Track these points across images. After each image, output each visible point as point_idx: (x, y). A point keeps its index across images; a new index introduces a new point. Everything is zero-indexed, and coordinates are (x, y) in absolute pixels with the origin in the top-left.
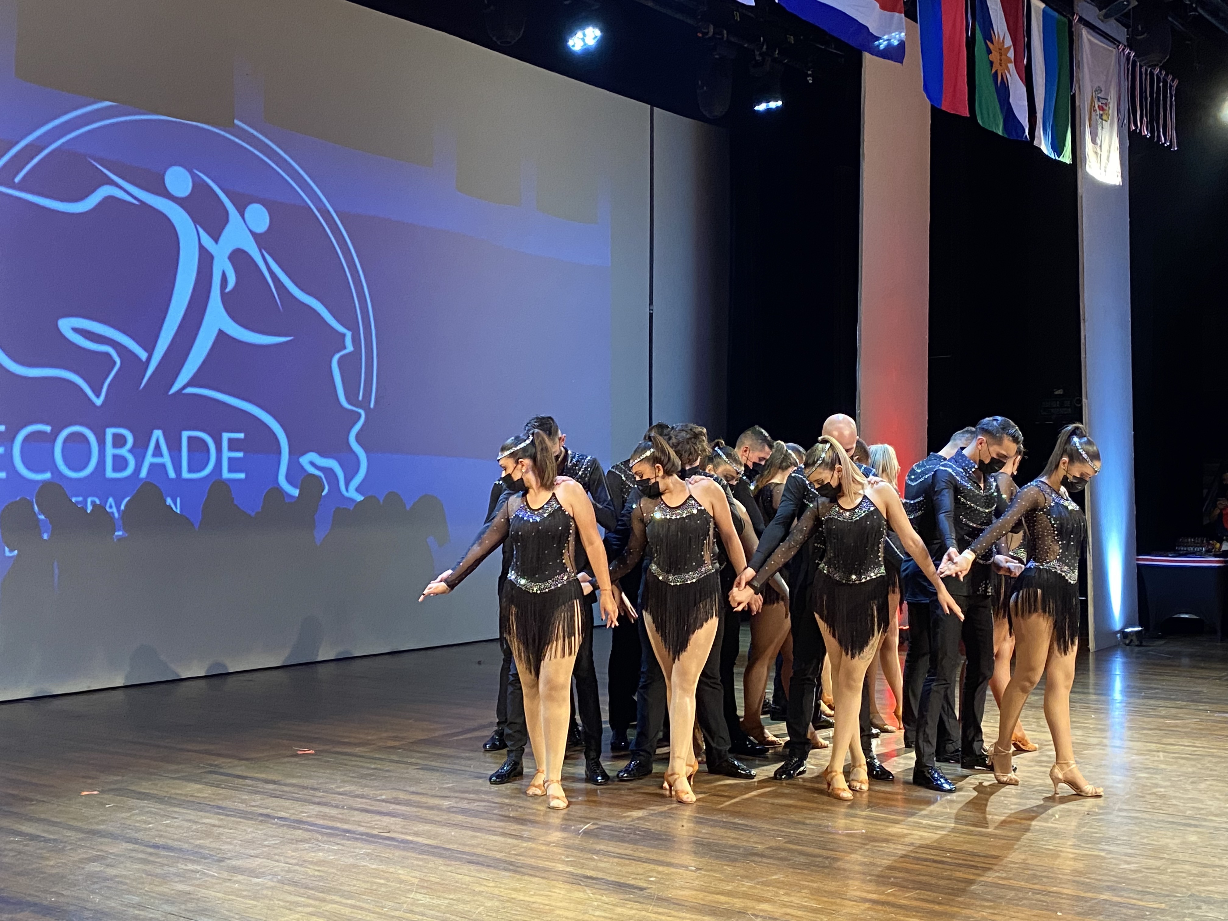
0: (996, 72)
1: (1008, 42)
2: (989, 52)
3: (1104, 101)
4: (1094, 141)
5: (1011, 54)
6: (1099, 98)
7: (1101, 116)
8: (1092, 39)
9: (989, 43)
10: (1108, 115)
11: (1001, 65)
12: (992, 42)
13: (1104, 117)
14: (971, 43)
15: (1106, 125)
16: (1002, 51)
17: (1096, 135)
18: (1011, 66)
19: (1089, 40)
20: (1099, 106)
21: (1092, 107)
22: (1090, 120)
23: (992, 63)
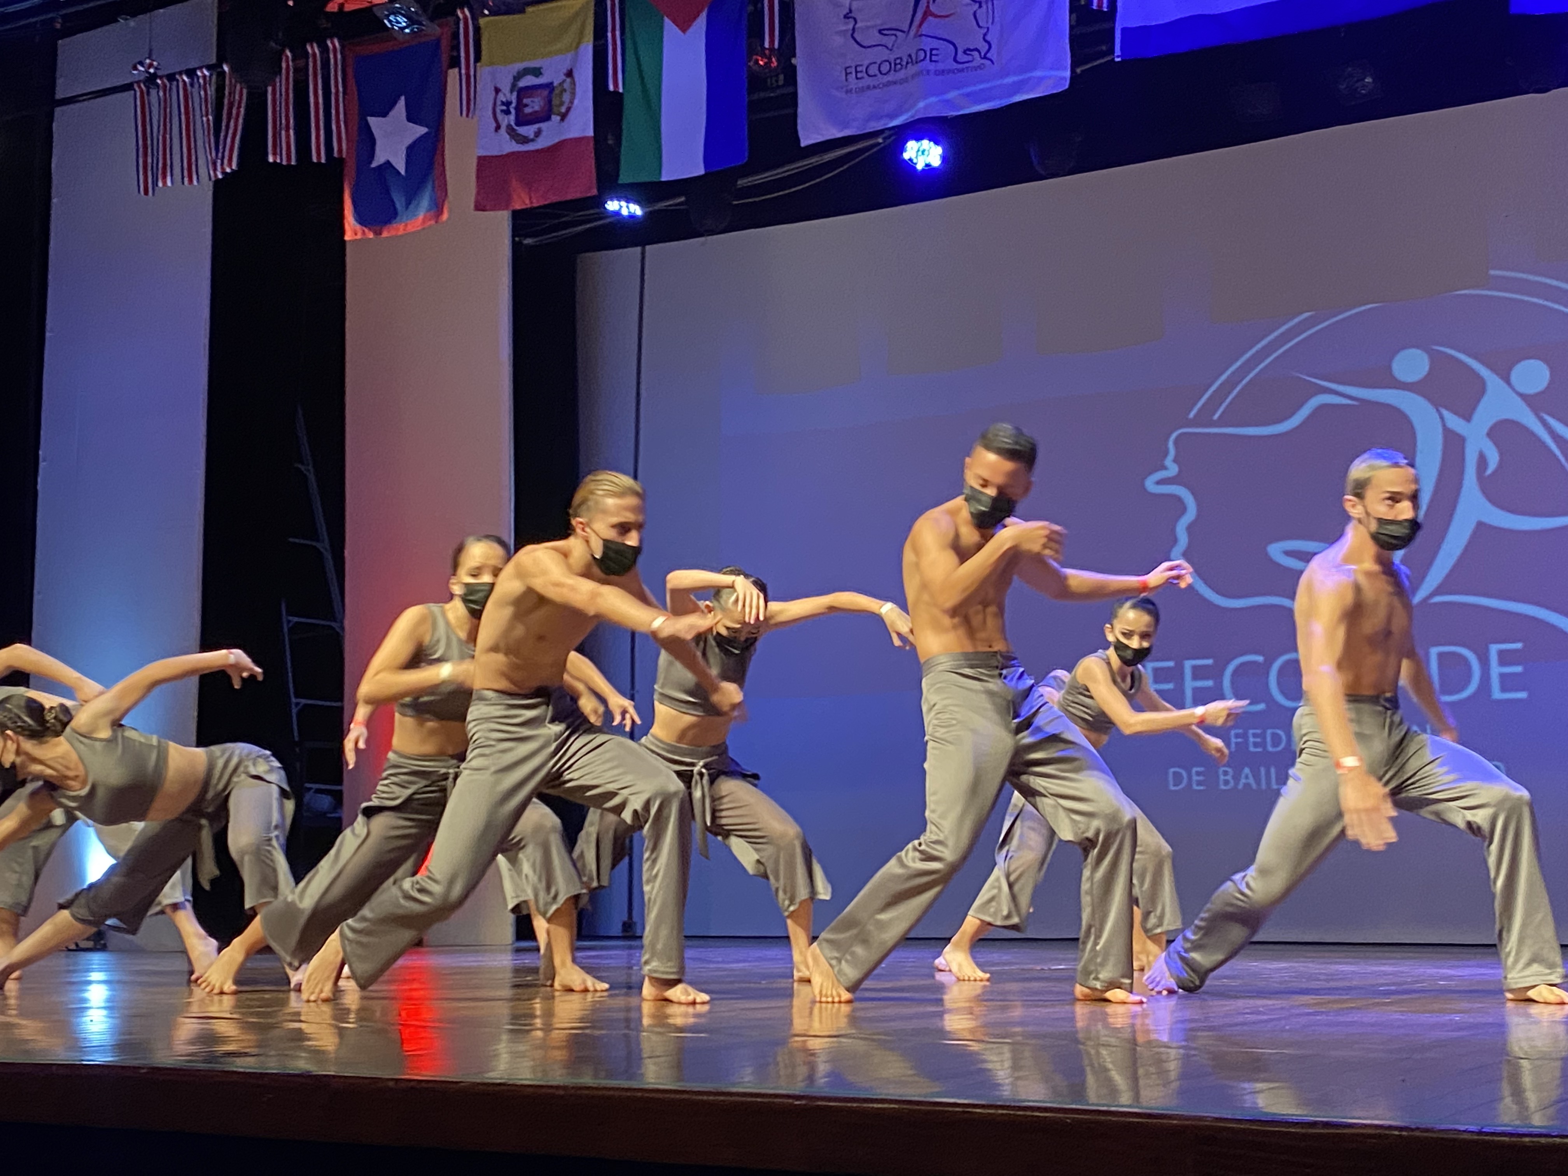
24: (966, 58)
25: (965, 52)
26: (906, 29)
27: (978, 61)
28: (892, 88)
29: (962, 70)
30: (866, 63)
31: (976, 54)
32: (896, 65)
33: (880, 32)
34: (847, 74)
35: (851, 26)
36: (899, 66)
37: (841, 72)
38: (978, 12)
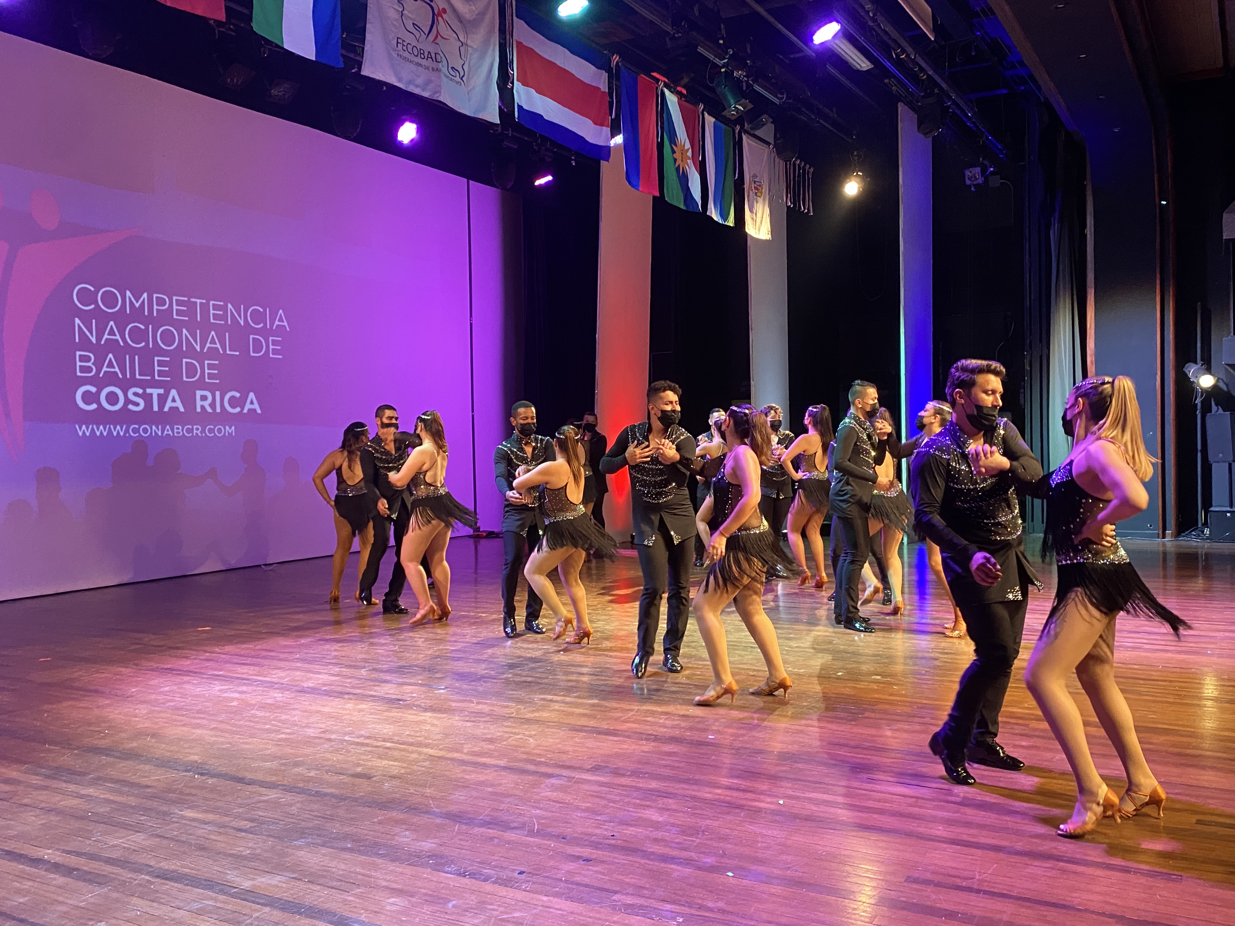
0: (679, 166)
1: (688, 145)
2: (674, 152)
3: (758, 184)
4: (751, 211)
5: (689, 154)
6: (755, 182)
7: (756, 193)
8: (751, 142)
9: (674, 146)
10: (762, 193)
11: (682, 161)
12: (676, 145)
13: (758, 194)
14: (660, 146)
15: (760, 200)
16: (683, 152)
17: (753, 207)
18: (690, 162)
19: (747, 142)
20: (755, 187)
21: (750, 188)
22: (748, 197)
23: (675, 160)
24: (452, 73)
25: (452, 68)
26: (427, 33)
27: (458, 79)
28: (420, 68)
29: (451, 80)
30: (407, 42)
31: (458, 74)
32: (421, 53)
33: (413, 24)
34: (398, 42)
35: (401, 10)
36: (422, 56)
37: (393, 38)
38: (461, 48)
